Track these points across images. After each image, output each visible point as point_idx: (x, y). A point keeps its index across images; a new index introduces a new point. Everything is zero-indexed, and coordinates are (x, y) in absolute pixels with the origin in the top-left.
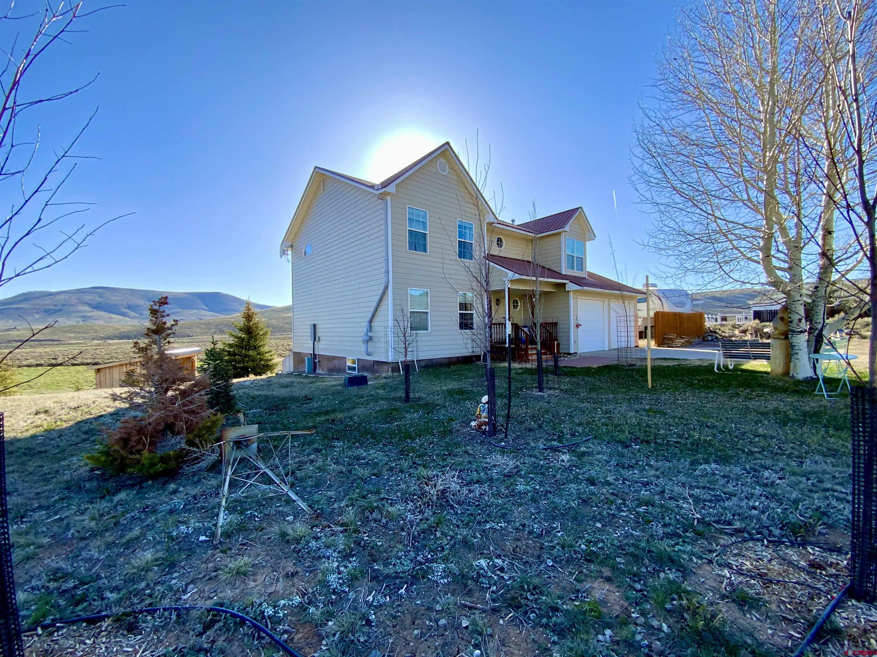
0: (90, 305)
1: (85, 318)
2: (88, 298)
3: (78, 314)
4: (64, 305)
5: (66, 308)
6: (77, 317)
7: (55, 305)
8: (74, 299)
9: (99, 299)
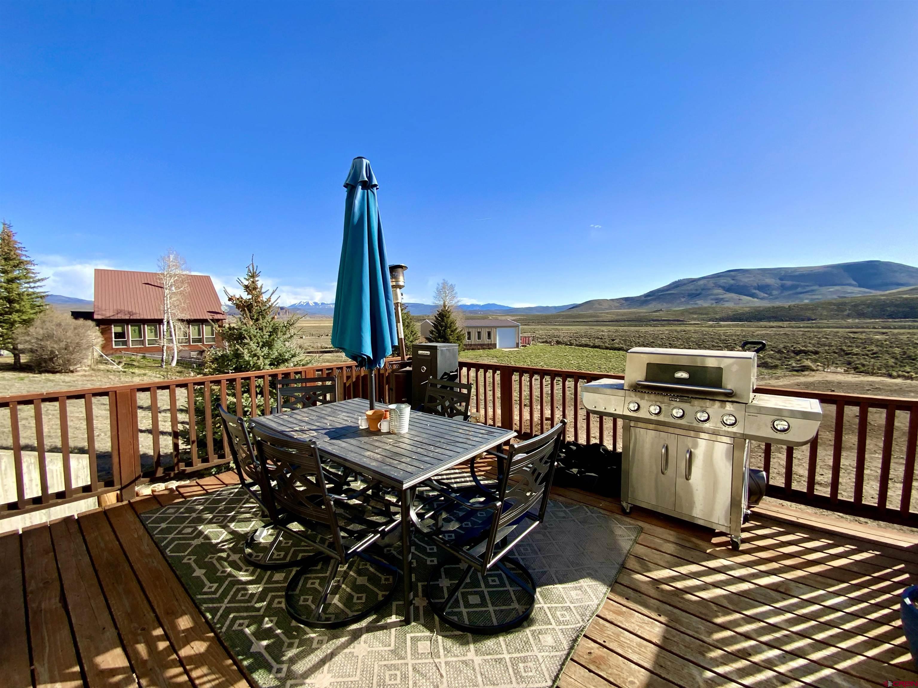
0: (724, 288)
1: (718, 300)
2: (722, 281)
3: (712, 297)
4: (703, 289)
5: (703, 292)
6: (712, 299)
7: (697, 290)
8: (711, 284)
9: (732, 282)
